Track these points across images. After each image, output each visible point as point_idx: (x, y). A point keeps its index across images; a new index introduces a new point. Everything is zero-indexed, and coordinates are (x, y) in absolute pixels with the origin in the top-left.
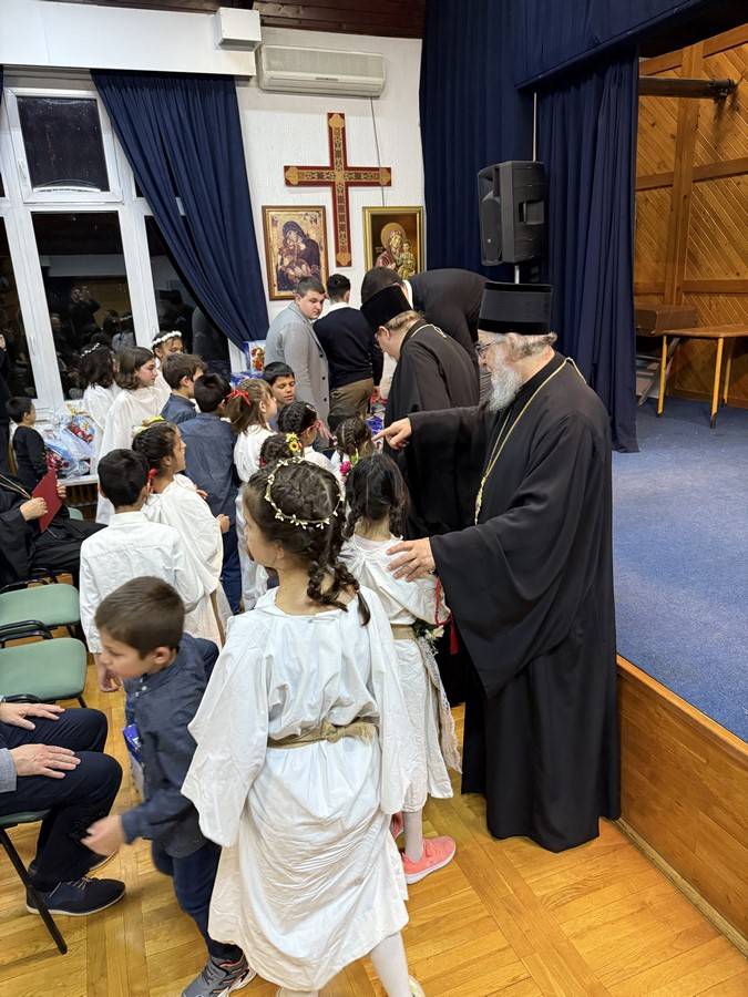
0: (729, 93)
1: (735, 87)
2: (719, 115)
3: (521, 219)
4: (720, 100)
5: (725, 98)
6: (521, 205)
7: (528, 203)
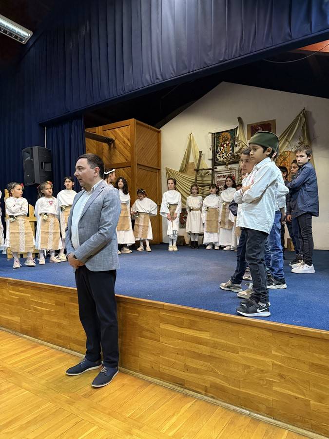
0: (112, 142)
1: (114, 141)
2: (110, 149)
3: (42, 168)
4: (109, 144)
5: (111, 144)
6: (42, 163)
7: (45, 163)
